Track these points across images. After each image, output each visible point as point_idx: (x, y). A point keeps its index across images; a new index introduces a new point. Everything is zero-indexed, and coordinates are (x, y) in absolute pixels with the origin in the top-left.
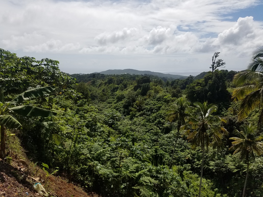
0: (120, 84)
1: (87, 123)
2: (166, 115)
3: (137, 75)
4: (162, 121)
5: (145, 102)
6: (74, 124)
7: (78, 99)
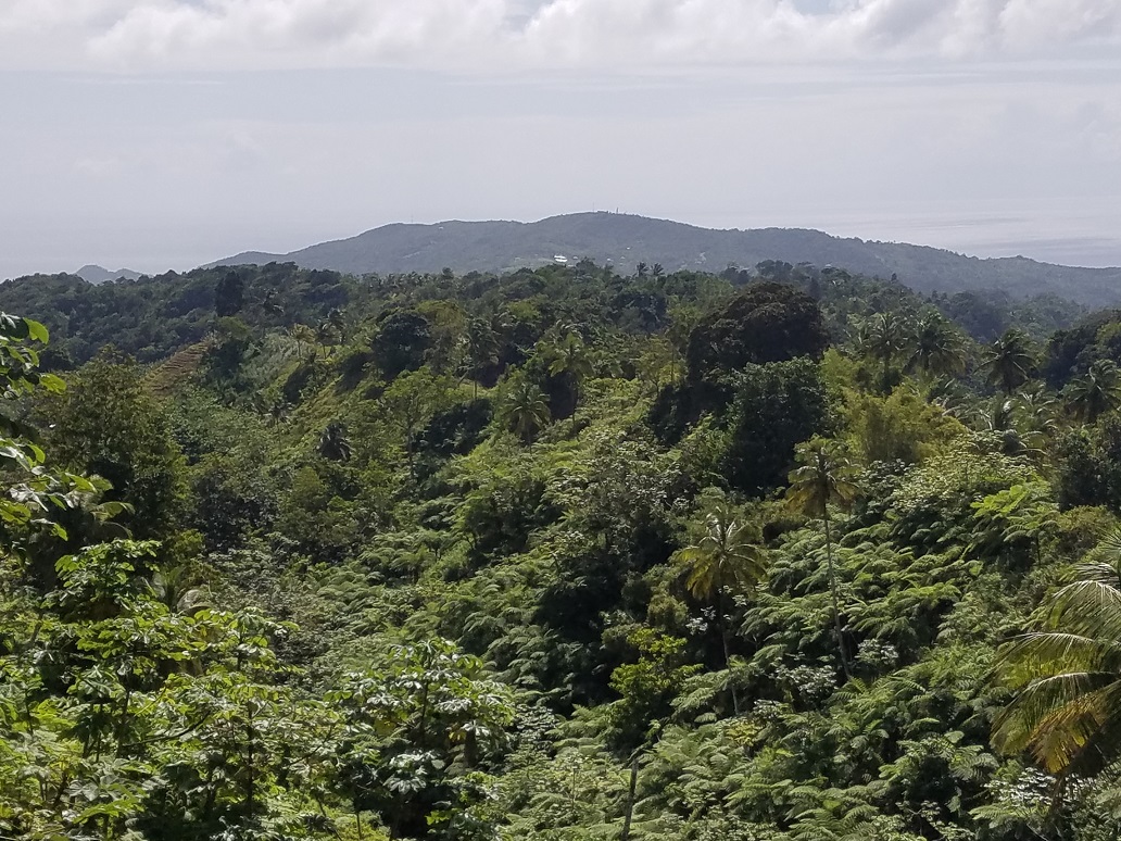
0: (501, 369)
1: (160, 793)
2: (1007, 699)
3: (688, 277)
4: (965, 761)
5: (775, 557)
6: (25, 804)
7: (63, 534)
